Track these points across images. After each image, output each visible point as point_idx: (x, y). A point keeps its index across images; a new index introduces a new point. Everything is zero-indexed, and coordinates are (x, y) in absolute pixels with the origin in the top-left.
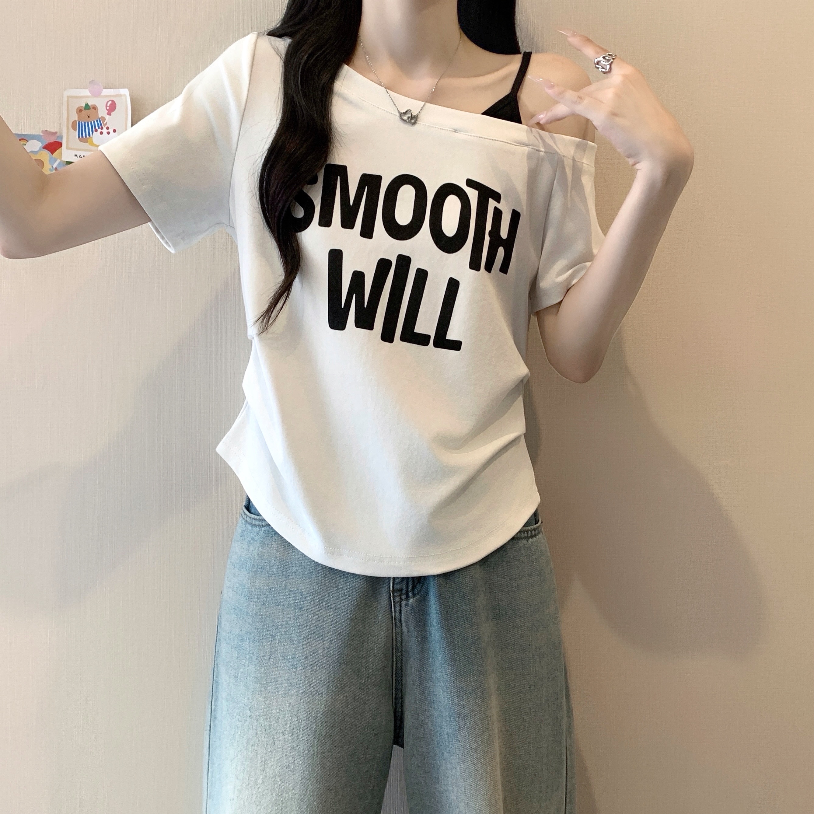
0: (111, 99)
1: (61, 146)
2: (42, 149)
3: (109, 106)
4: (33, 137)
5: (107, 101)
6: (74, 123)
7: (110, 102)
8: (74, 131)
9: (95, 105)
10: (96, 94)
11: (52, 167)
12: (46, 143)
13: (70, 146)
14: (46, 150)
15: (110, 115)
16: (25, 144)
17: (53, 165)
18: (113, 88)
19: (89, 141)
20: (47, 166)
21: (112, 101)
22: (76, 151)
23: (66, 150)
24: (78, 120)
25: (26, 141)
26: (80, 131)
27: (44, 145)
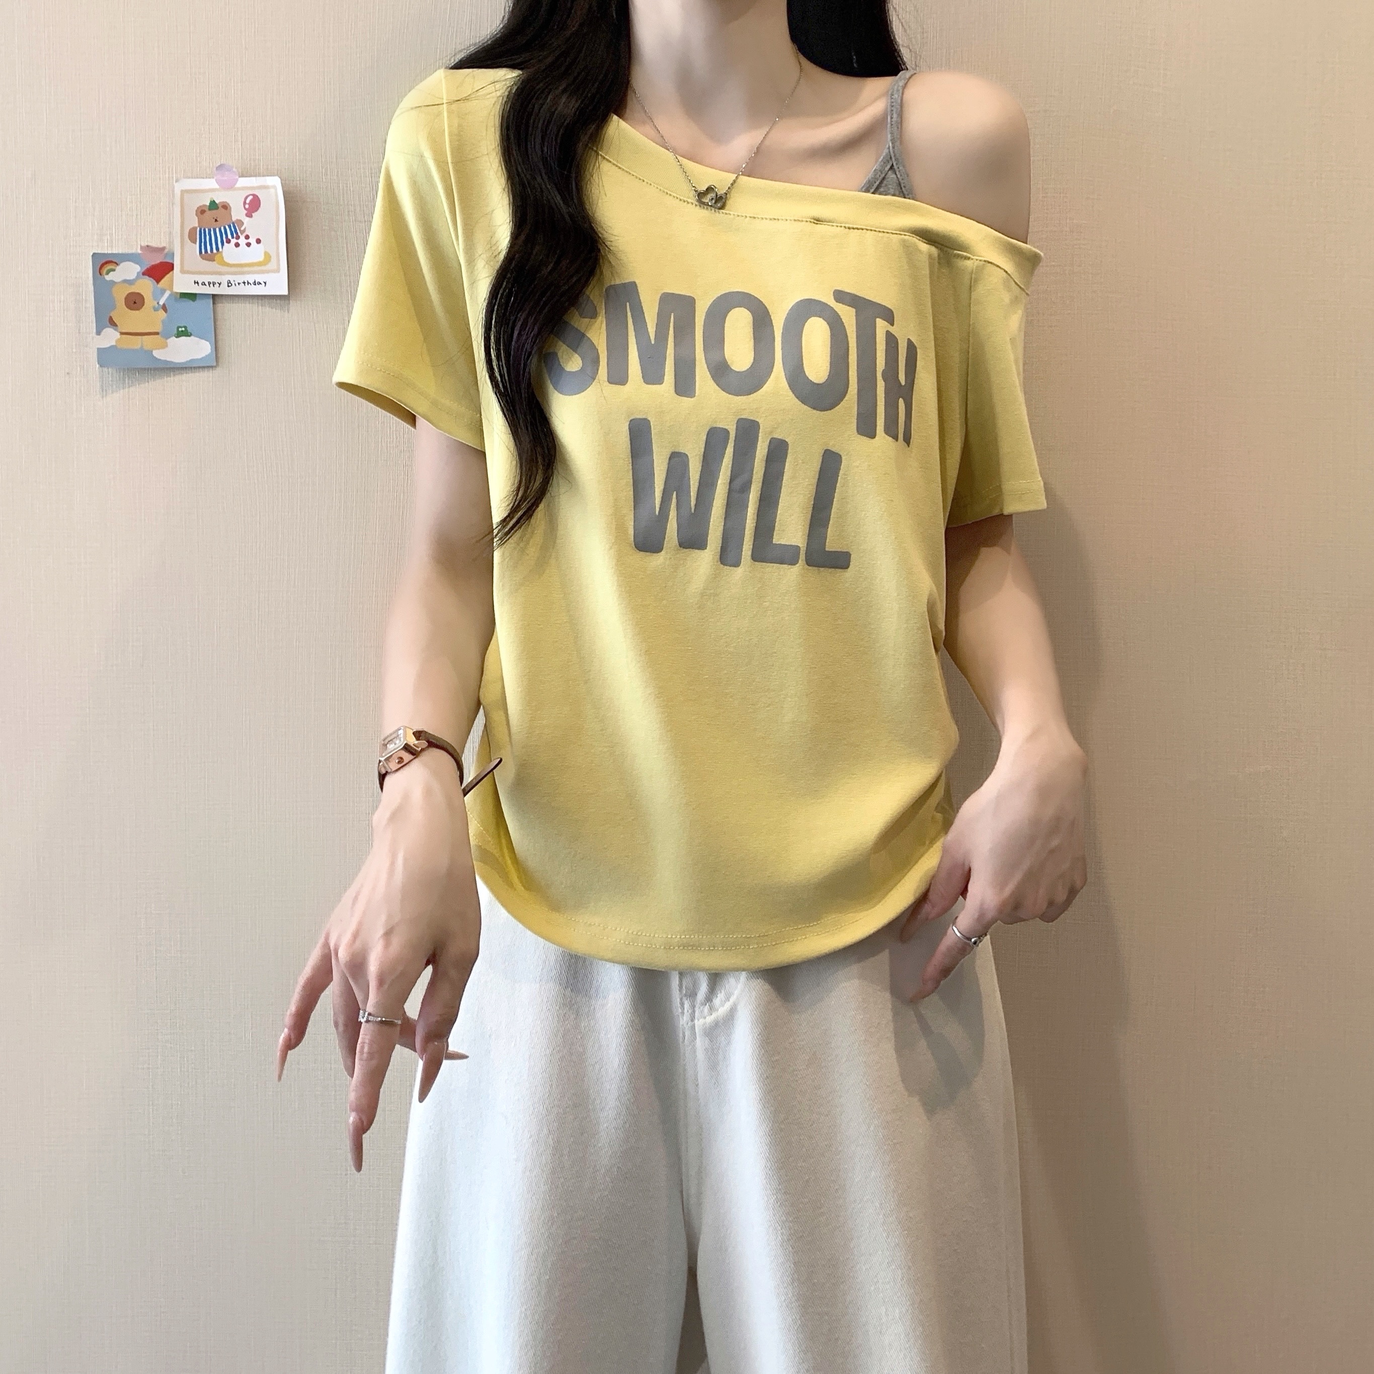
0: (251, 193)
1: (173, 269)
2: (141, 274)
3: (249, 204)
4: (127, 258)
5: (245, 197)
6: (192, 231)
7: (251, 197)
8: (192, 244)
9: (226, 202)
11: (158, 303)
12: (148, 266)
13: (186, 268)
14: (147, 277)
15: (251, 216)
16: (114, 270)
17: (160, 300)
18: (255, 176)
19: (217, 258)
20: (149, 302)
21: (254, 195)
22: (196, 276)
23: (180, 274)
24: (199, 226)
25: (115, 265)
26: (203, 244)
27: (144, 269)
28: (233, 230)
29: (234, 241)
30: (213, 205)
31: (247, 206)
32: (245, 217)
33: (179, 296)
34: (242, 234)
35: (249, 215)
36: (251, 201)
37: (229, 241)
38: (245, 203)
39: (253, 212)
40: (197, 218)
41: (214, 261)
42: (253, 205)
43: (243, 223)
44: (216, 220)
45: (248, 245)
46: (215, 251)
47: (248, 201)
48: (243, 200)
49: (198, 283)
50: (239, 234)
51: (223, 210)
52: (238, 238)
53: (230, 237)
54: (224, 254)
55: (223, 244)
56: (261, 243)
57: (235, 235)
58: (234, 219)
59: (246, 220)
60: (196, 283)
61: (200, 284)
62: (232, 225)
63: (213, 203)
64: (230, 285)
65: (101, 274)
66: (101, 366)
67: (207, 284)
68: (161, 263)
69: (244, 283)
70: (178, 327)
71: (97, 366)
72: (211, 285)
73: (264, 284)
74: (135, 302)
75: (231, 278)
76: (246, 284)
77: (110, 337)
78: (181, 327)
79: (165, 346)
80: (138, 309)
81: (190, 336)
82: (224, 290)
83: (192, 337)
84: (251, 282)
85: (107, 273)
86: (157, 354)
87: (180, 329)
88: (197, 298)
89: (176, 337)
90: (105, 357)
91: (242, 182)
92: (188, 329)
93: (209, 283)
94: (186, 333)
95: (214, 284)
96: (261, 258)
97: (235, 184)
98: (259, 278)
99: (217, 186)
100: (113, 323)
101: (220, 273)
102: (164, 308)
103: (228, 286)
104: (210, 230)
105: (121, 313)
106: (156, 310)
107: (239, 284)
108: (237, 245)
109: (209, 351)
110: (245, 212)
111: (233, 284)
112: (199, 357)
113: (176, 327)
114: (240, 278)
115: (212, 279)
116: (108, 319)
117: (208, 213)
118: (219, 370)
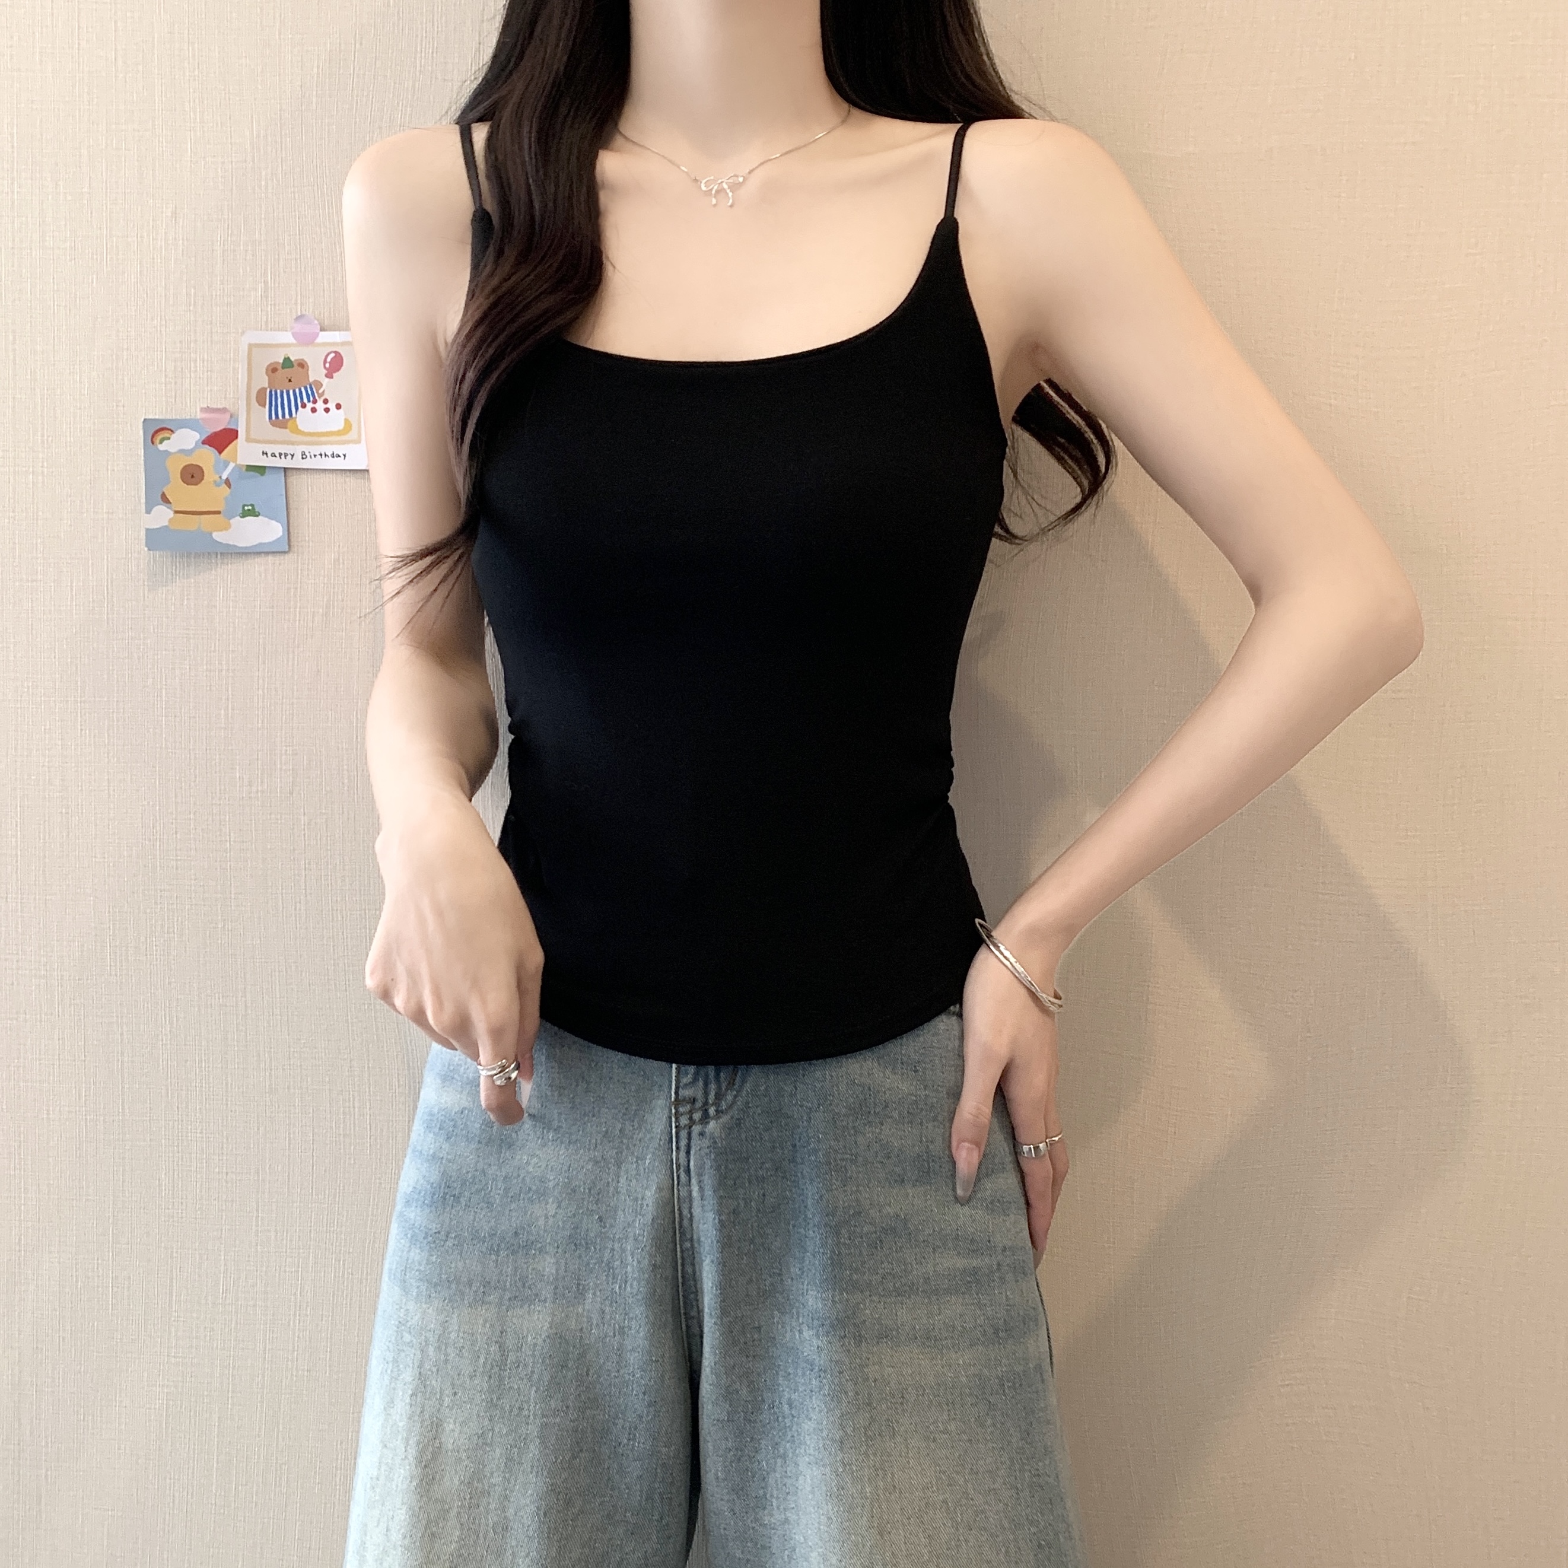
0: (334, 350)
1: (237, 437)
2: (201, 444)
3: (330, 363)
4: (184, 424)
5: (325, 354)
6: (261, 392)
7: (332, 355)
8: (260, 407)
9: (303, 360)
10: (307, 340)
11: (220, 477)
12: (209, 434)
13: (252, 436)
14: (207, 446)
15: (332, 377)
16: (169, 439)
17: (222, 473)
18: (340, 330)
19: (290, 424)
20: (210, 476)
21: (335, 352)
22: (264, 445)
23: (245, 443)
24: (269, 387)
25: (170, 432)
26: (273, 408)
27: (204, 438)
28: (310, 392)
29: (310, 405)
30: (287, 363)
31: (327, 365)
32: (324, 377)
33: (244, 469)
34: (319, 397)
35: (329, 375)
36: (332, 359)
37: (304, 406)
38: (325, 362)
39: (335, 372)
40: (267, 378)
41: (286, 428)
42: (335, 364)
43: (322, 385)
44: (290, 381)
45: (327, 410)
46: (287, 416)
47: (329, 359)
48: (324, 357)
49: (266, 454)
50: (317, 398)
51: (300, 369)
52: (315, 402)
53: (305, 400)
54: (297, 419)
55: (297, 409)
56: (341, 410)
57: (311, 399)
58: (311, 380)
59: (326, 381)
60: (265, 453)
61: (269, 455)
62: (308, 387)
63: (287, 360)
64: (304, 457)
65: (153, 443)
66: (149, 550)
67: (277, 455)
68: (224, 429)
69: (321, 455)
70: (244, 506)
71: (146, 549)
72: (283, 457)
73: (343, 457)
74: (192, 475)
75: (306, 449)
76: (323, 456)
77: (162, 516)
78: (248, 506)
79: (227, 527)
80: (196, 484)
81: (257, 516)
82: (298, 463)
83: (260, 517)
84: (329, 453)
85: (161, 442)
86: (217, 536)
87: (246, 508)
88: (267, 471)
89: (241, 517)
90: (155, 539)
91: (324, 337)
92: (255, 506)
93: (280, 454)
94: (253, 513)
95: (286, 455)
96: (341, 426)
97: (315, 339)
98: (339, 450)
99: (294, 341)
100: (165, 500)
101: (293, 443)
102: (227, 482)
103: (303, 458)
104: (282, 393)
105: (177, 489)
106: (217, 485)
107: (315, 456)
108: (314, 410)
109: (281, 534)
110: (325, 372)
111: (308, 456)
112: (267, 541)
113: (242, 504)
114: (316, 450)
115: (283, 449)
116: (160, 497)
117: (280, 371)
118: (290, 555)
